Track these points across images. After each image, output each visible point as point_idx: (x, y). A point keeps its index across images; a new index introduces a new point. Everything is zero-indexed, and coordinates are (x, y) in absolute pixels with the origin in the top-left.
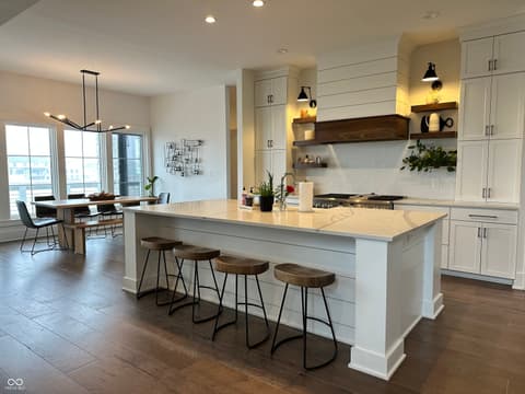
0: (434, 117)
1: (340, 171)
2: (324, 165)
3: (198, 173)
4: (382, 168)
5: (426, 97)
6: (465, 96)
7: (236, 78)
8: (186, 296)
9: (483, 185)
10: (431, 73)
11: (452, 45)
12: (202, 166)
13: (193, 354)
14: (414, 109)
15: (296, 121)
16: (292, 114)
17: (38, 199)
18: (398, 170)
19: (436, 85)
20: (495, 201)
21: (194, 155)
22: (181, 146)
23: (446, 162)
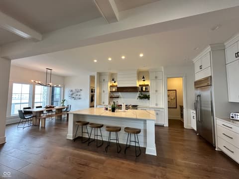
0: (144, 87)
1: (122, 99)
2: (118, 97)
3: (80, 99)
4: (133, 99)
5: (142, 83)
6: (151, 84)
7: (95, 74)
8: (89, 138)
9: (155, 103)
10: (143, 78)
11: (147, 72)
12: (81, 97)
13: (103, 158)
14: (140, 85)
15: (111, 86)
16: (110, 84)
17: (24, 108)
18: (136, 99)
19: (144, 80)
20: (158, 106)
21: (79, 94)
22: (74, 91)
23: (147, 97)
